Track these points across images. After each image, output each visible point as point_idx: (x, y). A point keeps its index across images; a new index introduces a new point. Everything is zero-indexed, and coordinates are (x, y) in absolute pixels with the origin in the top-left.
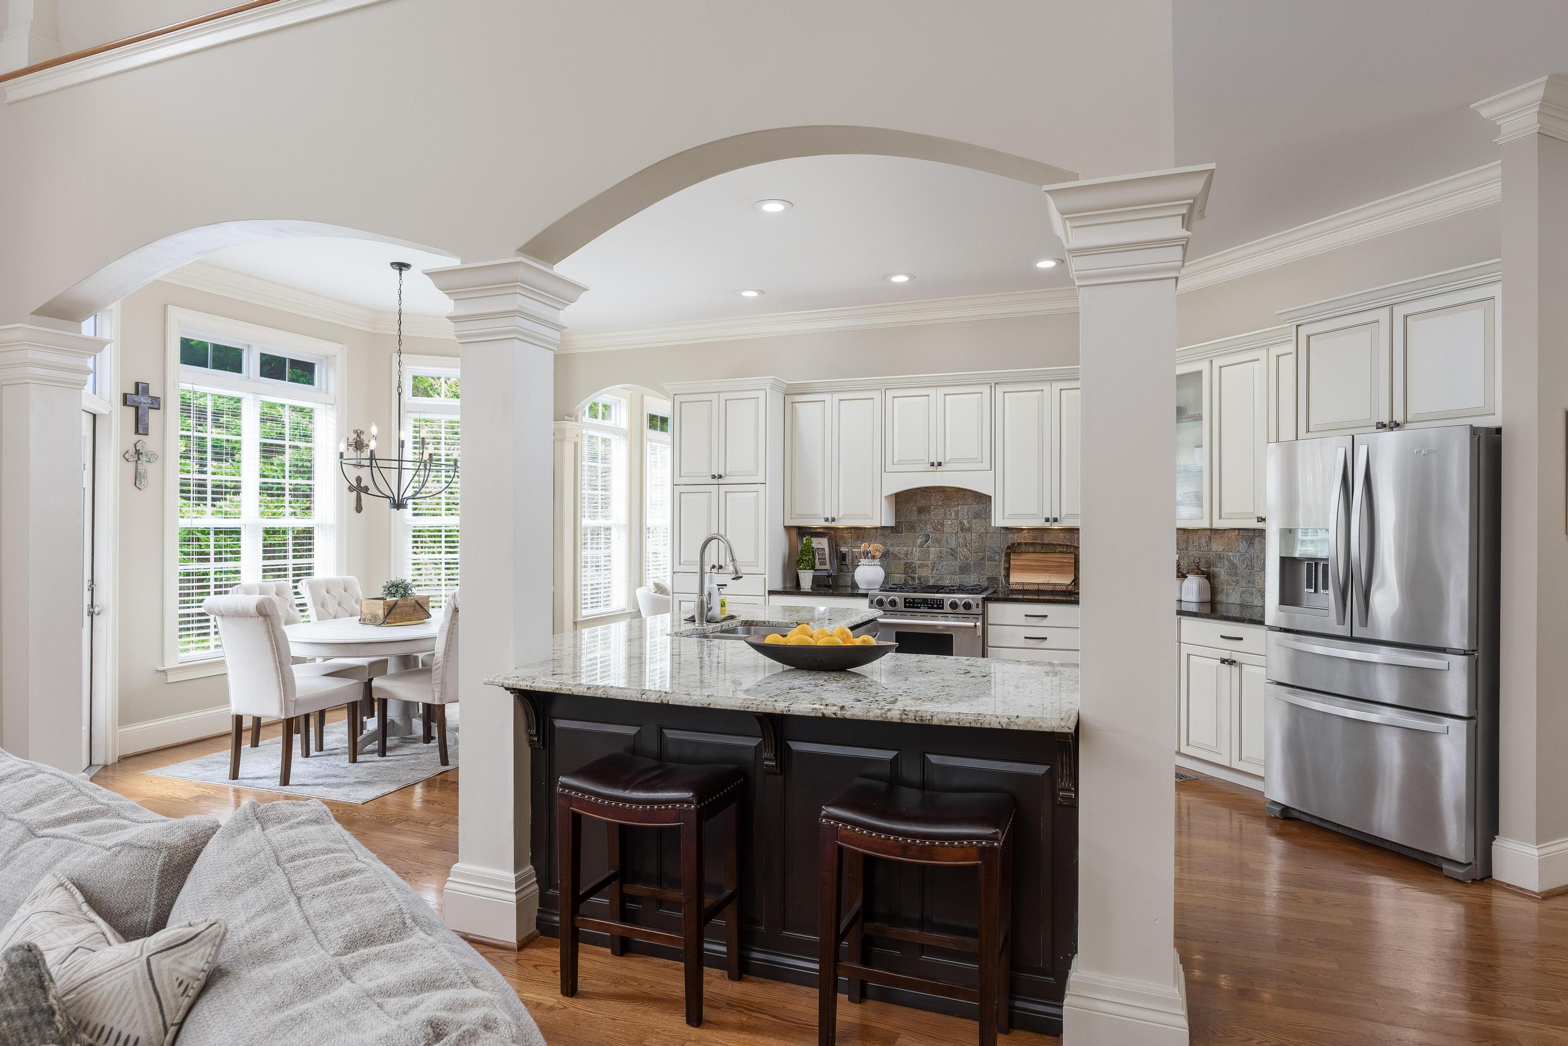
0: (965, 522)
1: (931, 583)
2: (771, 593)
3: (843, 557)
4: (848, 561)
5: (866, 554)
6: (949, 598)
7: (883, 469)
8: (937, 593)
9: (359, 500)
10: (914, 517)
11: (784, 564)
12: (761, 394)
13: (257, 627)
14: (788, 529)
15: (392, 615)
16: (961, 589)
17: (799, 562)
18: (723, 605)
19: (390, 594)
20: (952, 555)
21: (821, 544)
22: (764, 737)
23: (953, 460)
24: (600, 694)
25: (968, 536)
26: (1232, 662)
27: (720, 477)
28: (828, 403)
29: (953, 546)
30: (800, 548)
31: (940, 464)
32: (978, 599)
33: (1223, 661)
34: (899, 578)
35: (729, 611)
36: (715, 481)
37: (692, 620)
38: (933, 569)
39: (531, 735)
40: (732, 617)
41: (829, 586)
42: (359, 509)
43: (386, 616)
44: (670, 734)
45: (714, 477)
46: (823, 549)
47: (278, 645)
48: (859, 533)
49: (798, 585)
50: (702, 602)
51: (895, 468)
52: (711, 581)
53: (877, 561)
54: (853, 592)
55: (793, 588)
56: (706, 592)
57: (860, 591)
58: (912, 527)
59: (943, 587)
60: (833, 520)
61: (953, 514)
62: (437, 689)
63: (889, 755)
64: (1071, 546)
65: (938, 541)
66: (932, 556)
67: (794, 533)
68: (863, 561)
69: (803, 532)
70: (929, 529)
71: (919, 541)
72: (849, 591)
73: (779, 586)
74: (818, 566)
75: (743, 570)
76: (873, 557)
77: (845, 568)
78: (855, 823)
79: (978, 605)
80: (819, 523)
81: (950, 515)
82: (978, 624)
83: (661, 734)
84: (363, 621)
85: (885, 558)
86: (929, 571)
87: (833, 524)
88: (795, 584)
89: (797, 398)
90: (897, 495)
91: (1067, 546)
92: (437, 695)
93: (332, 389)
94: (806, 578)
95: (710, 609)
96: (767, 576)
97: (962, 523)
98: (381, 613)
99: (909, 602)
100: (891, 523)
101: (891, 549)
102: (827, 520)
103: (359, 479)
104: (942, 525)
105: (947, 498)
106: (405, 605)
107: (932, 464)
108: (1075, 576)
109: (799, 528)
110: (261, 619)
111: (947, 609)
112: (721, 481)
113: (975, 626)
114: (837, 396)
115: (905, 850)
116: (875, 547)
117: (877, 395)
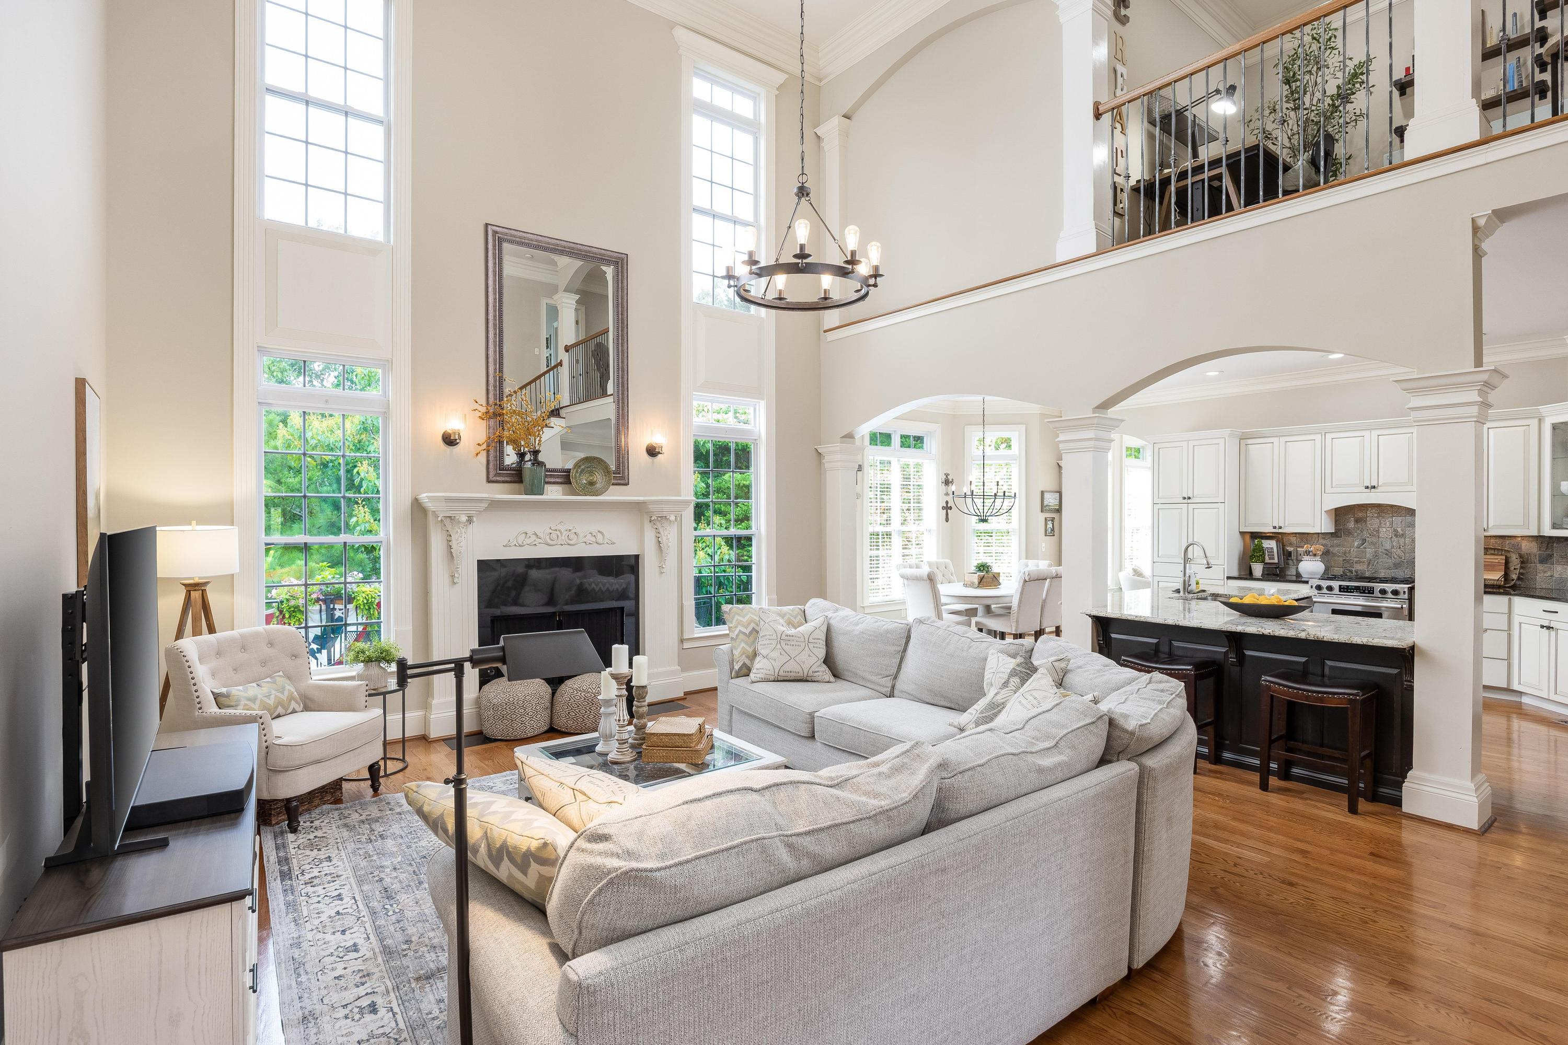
0: (1399, 530)
1: (1367, 574)
2: (1229, 578)
3: (1290, 554)
4: (1294, 557)
5: (1307, 553)
6: (1378, 586)
7: (1323, 490)
8: (1369, 582)
9: (947, 514)
10: (1351, 525)
11: (1239, 558)
12: (1221, 441)
13: (927, 585)
14: (1242, 533)
15: (982, 583)
16: (1393, 580)
17: (1252, 557)
18: (1197, 583)
19: (980, 570)
20: (1386, 554)
21: (1271, 544)
22: (1230, 647)
23: (1385, 484)
24: (1142, 619)
25: (1402, 541)
26: (1549, 628)
27: (1189, 498)
28: (1276, 444)
29: (1388, 548)
30: (1252, 547)
31: (1374, 487)
32: (1404, 588)
33: (1542, 627)
34: (1338, 571)
35: (1201, 587)
36: (1186, 501)
37: (1178, 591)
38: (1368, 565)
39: (1099, 640)
40: (1204, 591)
41: (1277, 575)
42: (947, 520)
43: (979, 583)
44: (1175, 643)
45: (1184, 498)
46: (1272, 548)
47: (936, 595)
48: (1304, 537)
49: (1251, 573)
50: (1184, 581)
51: (1334, 490)
52: (1190, 569)
53: (1318, 558)
54: (1299, 579)
55: (1248, 575)
56: (1187, 575)
57: (1303, 579)
58: (1349, 533)
59: (1376, 578)
60: (1280, 528)
61: (1388, 524)
62: (1014, 625)
63: (1303, 659)
64: (1502, 550)
65: (1373, 544)
66: (1368, 555)
67: (1248, 537)
68: (1306, 558)
69: (1255, 536)
70: (1366, 534)
71: (1356, 544)
72: (1294, 578)
73: (1236, 574)
74: (1267, 560)
75: (1212, 562)
76: (1315, 555)
77: (1290, 562)
78: (1280, 685)
79: (1404, 592)
80: (1268, 529)
81: (1385, 524)
82: (1404, 606)
83: (1171, 644)
84: (966, 585)
85: (1326, 555)
86: (1365, 566)
87: (1280, 531)
88: (1248, 573)
89: (1250, 441)
90: (1336, 509)
91: (1498, 549)
92: (1014, 628)
93: (934, 451)
94: (1258, 569)
95: (1190, 585)
96: (1225, 566)
97: (1396, 531)
98: (976, 581)
99: (1344, 588)
100: (1331, 529)
101: (1331, 549)
102: (1275, 528)
103: (947, 502)
104: (1378, 531)
105: (1382, 512)
106: (988, 577)
107: (1367, 487)
108: (1505, 572)
109: (1252, 533)
110: (928, 581)
111: (1377, 593)
112: (1189, 501)
113: (1402, 607)
114: (1283, 439)
115: (1307, 698)
116: (1318, 547)
117: (1318, 437)
